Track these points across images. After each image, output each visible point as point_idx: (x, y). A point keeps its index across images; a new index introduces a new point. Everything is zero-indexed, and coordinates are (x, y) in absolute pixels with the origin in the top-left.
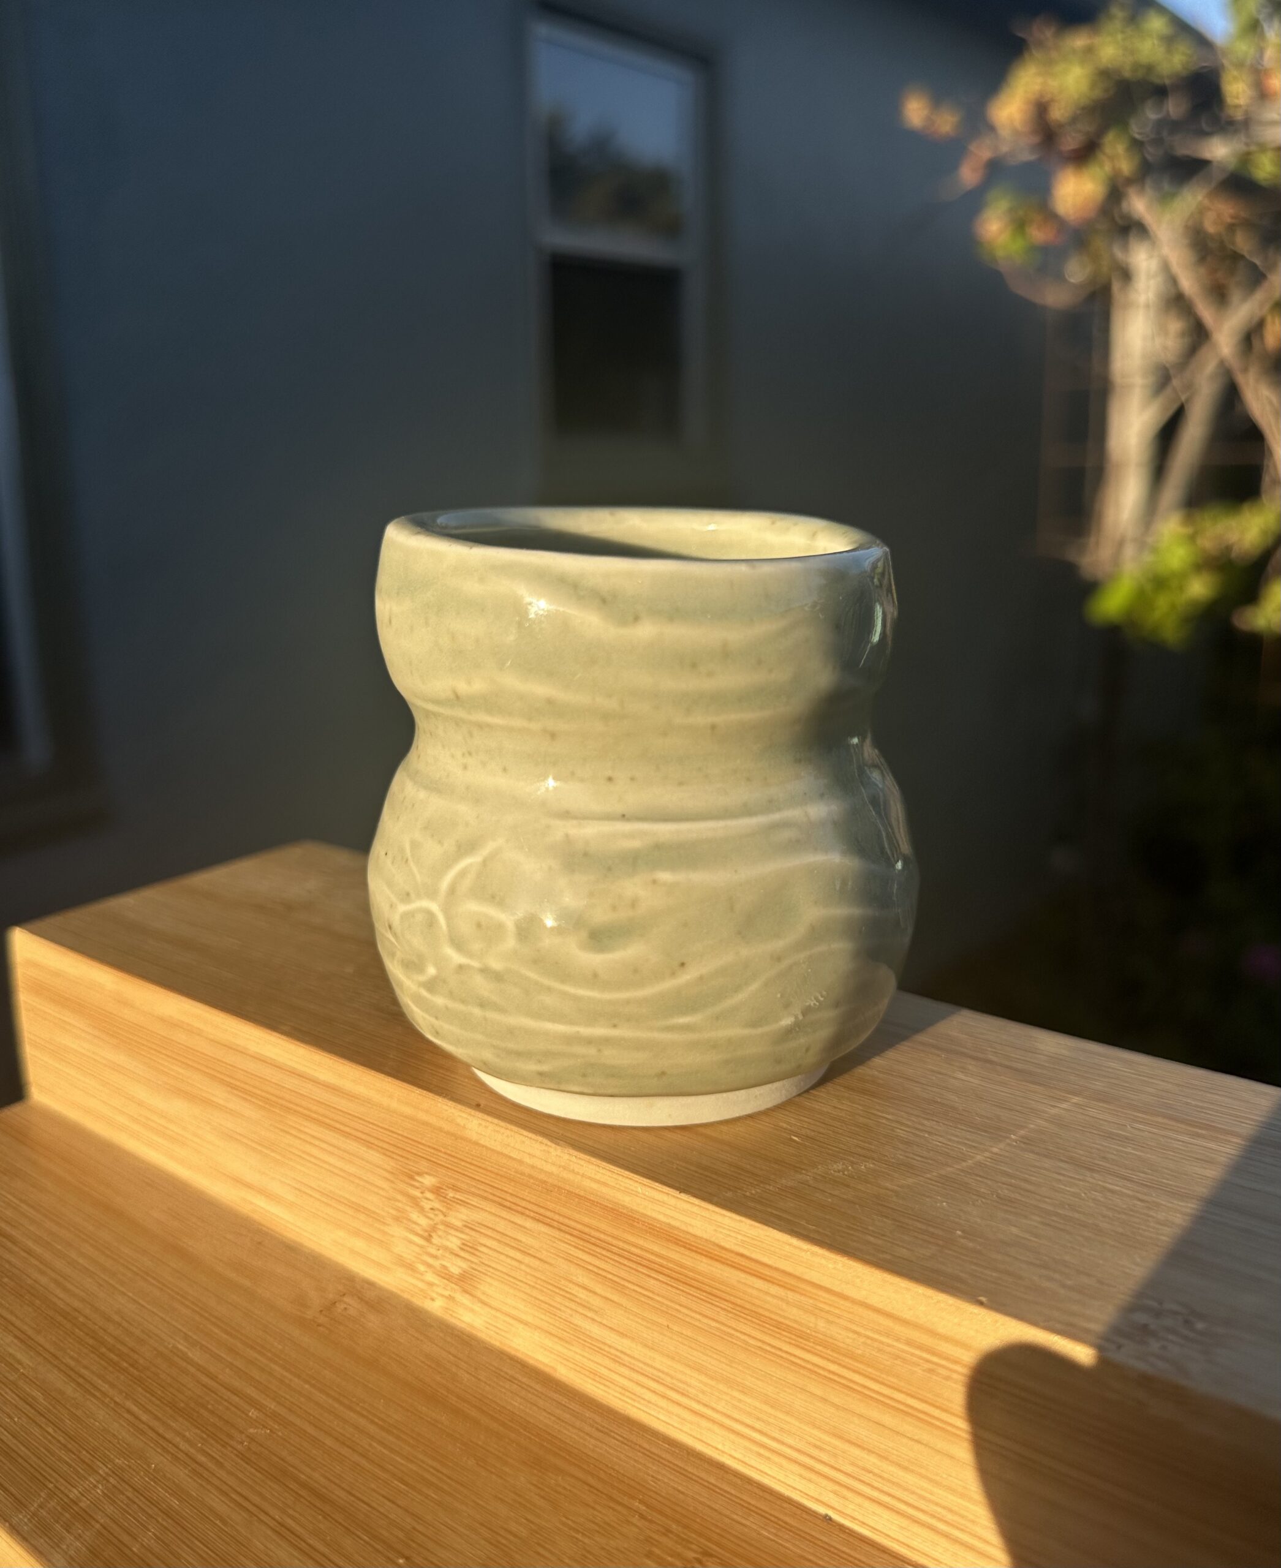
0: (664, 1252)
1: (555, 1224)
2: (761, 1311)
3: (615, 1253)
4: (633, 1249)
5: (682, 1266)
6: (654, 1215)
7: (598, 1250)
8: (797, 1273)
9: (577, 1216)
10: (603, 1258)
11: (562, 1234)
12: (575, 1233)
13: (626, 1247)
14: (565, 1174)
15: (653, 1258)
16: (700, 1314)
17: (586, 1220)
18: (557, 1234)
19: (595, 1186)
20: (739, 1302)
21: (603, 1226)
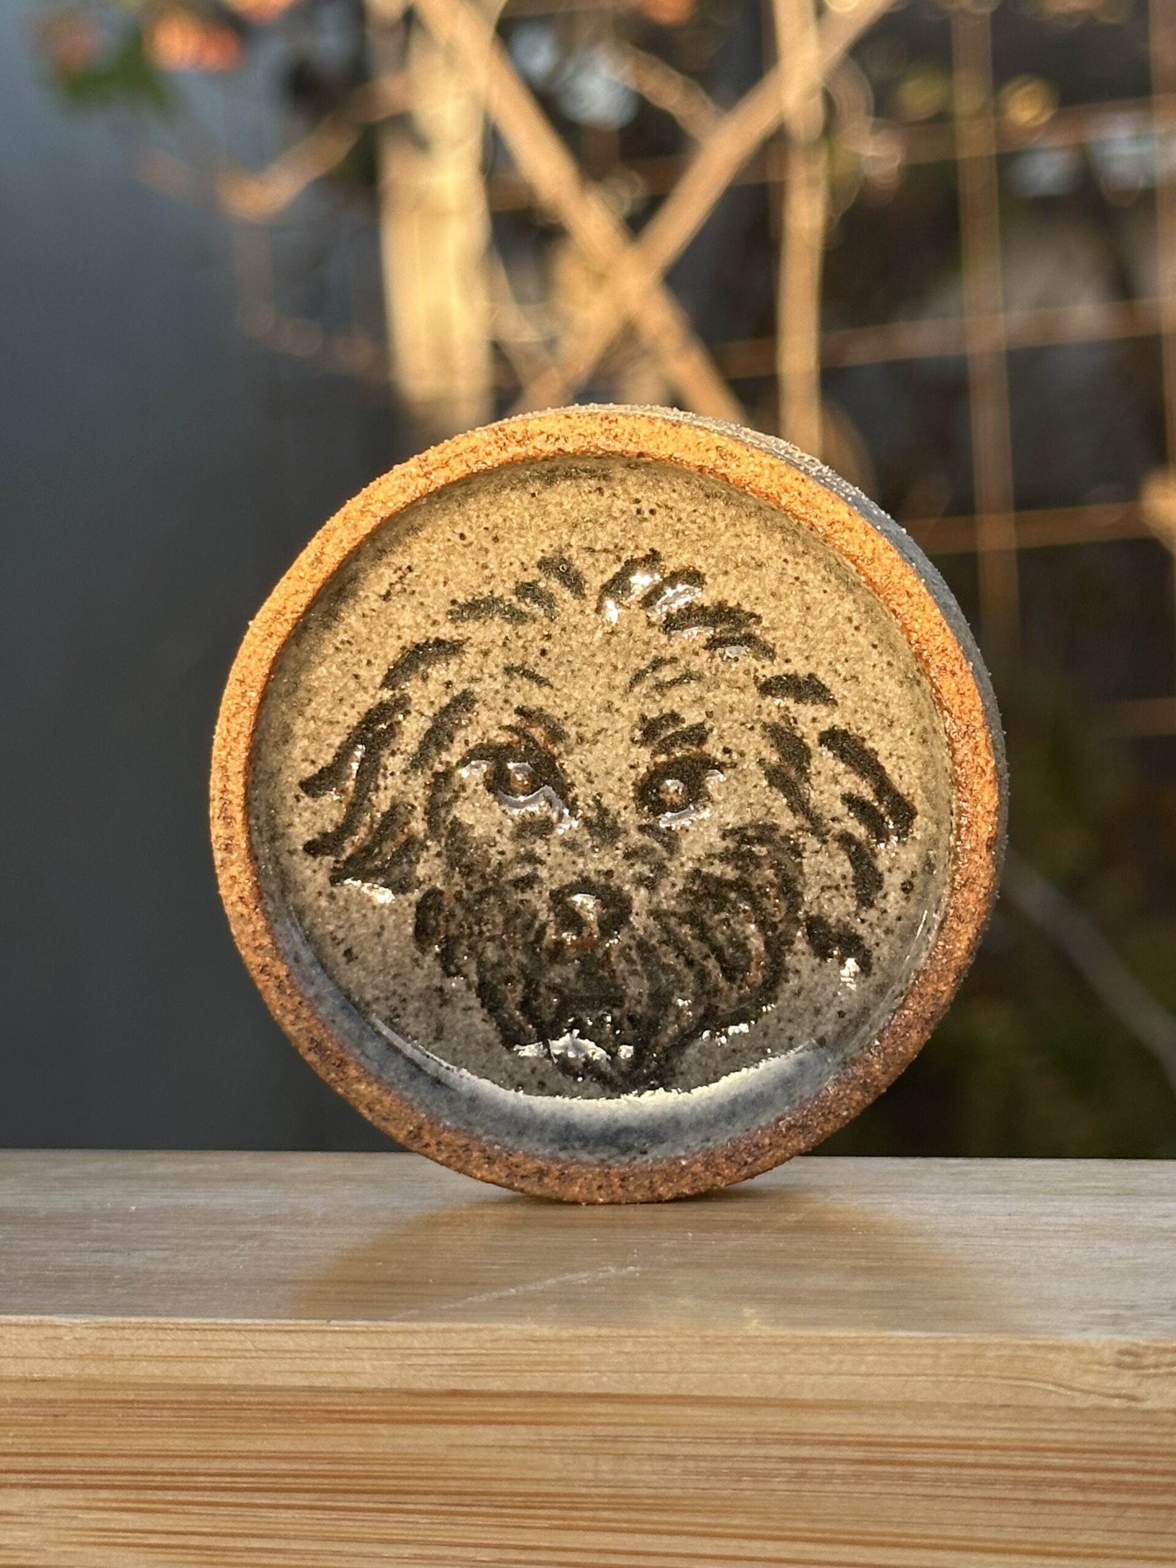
0: (305, 1446)
1: (76, 1479)
2: (496, 1486)
3: (204, 1489)
4: (242, 1465)
5: (340, 1459)
6: (279, 1381)
7: (169, 1496)
8: (554, 1388)
9: (122, 1444)
10: (180, 1508)
11: (91, 1494)
12: (119, 1480)
13: (228, 1465)
14: (93, 1370)
15: (283, 1466)
16: (380, 1541)
17: (143, 1444)
18: (79, 1497)
19: (156, 1370)
20: (453, 1485)
21: (175, 1443)
